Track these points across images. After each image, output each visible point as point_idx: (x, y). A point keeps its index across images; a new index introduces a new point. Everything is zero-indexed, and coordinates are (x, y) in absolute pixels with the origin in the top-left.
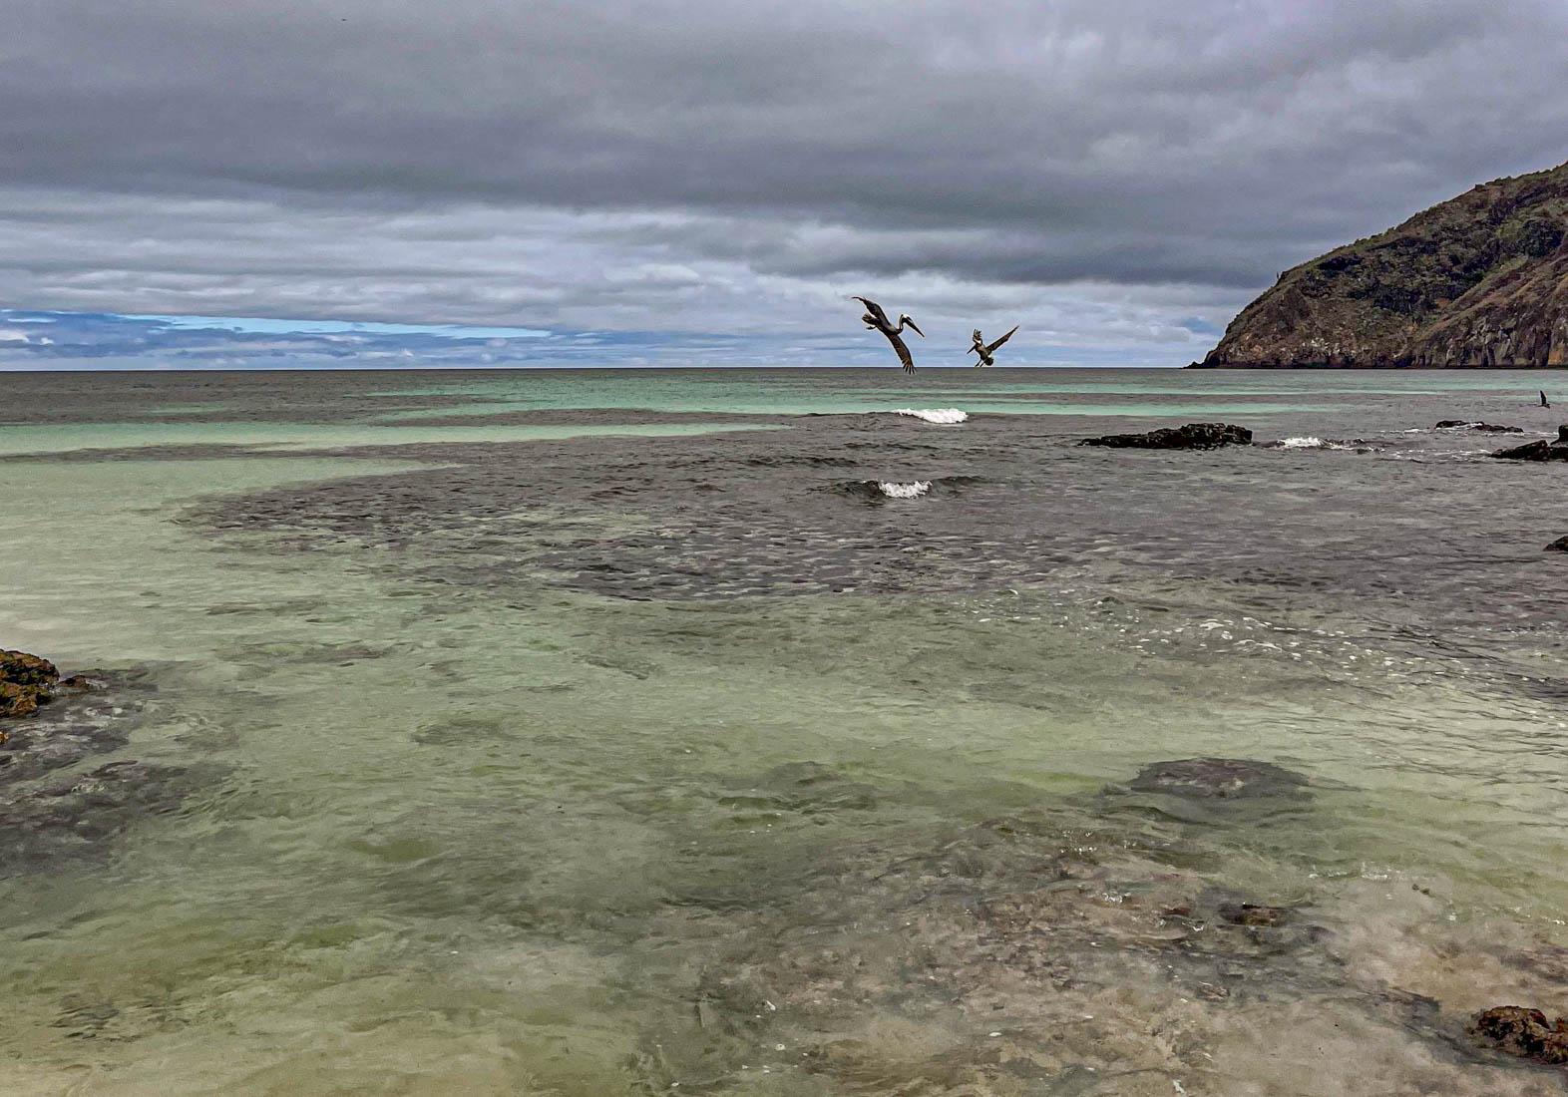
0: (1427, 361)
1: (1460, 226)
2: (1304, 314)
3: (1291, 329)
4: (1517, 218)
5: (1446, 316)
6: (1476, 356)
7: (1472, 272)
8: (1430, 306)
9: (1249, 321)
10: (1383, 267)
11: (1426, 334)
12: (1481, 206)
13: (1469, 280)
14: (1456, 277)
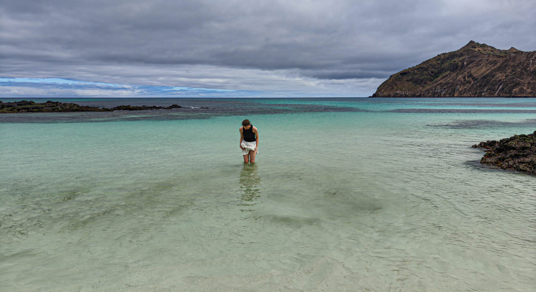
0: (425, 96)
1: (434, 64)
2: (396, 85)
3: (393, 89)
4: (447, 62)
5: (430, 85)
6: (437, 95)
7: (436, 75)
8: (426, 83)
9: (383, 86)
10: (415, 74)
11: (424, 89)
12: (439, 59)
13: (436, 77)
14: (432, 76)
